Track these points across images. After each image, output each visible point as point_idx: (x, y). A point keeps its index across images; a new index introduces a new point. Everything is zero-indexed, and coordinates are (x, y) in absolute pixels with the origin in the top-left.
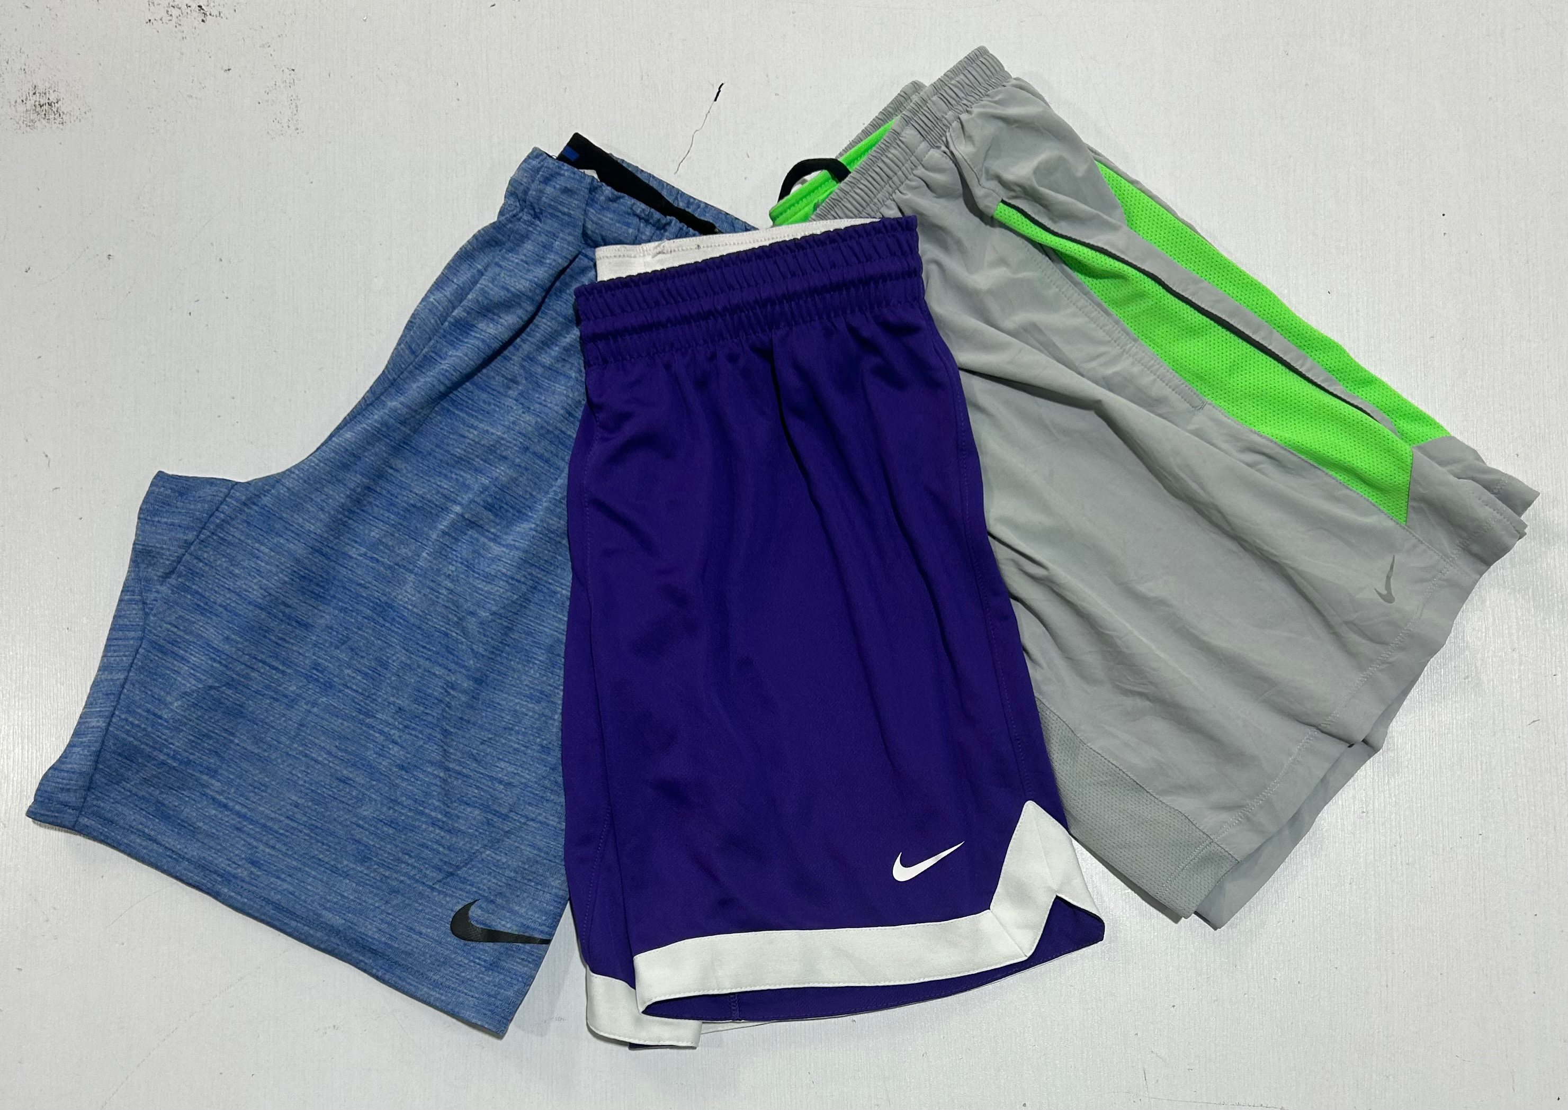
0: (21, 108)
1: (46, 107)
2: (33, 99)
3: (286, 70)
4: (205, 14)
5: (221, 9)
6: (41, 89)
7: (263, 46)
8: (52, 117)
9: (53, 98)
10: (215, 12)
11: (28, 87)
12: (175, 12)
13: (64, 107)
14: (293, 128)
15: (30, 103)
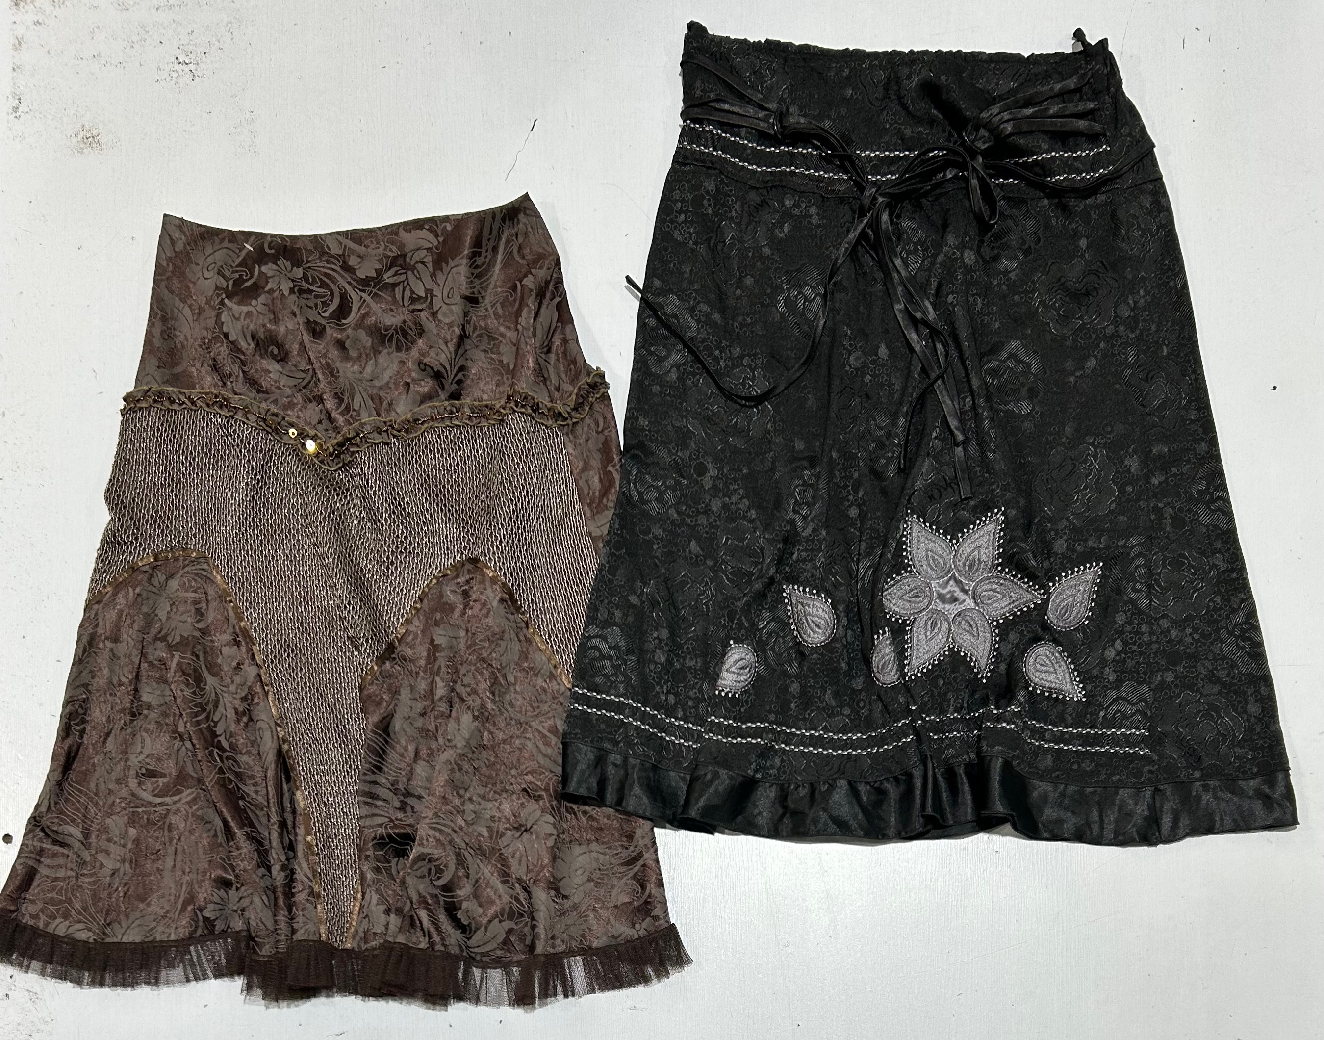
0: (74, 140)
1: (91, 139)
2: (82, 134)
3: (248, 114)
4: (194, 76)
5: (205, 72)
6: (87, 127)
7: (232, 96)
8: (94, 145)
9: (95, 132)
10: (201, 74)
11: (79, 125)
12: (175, 75)
13: (102, 139)
14: (252, 151)
15: (80, 137)
